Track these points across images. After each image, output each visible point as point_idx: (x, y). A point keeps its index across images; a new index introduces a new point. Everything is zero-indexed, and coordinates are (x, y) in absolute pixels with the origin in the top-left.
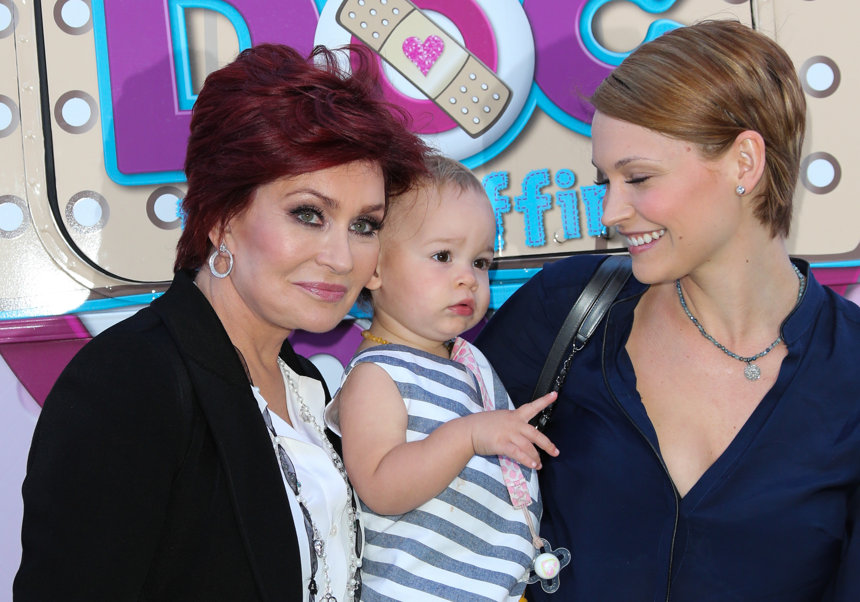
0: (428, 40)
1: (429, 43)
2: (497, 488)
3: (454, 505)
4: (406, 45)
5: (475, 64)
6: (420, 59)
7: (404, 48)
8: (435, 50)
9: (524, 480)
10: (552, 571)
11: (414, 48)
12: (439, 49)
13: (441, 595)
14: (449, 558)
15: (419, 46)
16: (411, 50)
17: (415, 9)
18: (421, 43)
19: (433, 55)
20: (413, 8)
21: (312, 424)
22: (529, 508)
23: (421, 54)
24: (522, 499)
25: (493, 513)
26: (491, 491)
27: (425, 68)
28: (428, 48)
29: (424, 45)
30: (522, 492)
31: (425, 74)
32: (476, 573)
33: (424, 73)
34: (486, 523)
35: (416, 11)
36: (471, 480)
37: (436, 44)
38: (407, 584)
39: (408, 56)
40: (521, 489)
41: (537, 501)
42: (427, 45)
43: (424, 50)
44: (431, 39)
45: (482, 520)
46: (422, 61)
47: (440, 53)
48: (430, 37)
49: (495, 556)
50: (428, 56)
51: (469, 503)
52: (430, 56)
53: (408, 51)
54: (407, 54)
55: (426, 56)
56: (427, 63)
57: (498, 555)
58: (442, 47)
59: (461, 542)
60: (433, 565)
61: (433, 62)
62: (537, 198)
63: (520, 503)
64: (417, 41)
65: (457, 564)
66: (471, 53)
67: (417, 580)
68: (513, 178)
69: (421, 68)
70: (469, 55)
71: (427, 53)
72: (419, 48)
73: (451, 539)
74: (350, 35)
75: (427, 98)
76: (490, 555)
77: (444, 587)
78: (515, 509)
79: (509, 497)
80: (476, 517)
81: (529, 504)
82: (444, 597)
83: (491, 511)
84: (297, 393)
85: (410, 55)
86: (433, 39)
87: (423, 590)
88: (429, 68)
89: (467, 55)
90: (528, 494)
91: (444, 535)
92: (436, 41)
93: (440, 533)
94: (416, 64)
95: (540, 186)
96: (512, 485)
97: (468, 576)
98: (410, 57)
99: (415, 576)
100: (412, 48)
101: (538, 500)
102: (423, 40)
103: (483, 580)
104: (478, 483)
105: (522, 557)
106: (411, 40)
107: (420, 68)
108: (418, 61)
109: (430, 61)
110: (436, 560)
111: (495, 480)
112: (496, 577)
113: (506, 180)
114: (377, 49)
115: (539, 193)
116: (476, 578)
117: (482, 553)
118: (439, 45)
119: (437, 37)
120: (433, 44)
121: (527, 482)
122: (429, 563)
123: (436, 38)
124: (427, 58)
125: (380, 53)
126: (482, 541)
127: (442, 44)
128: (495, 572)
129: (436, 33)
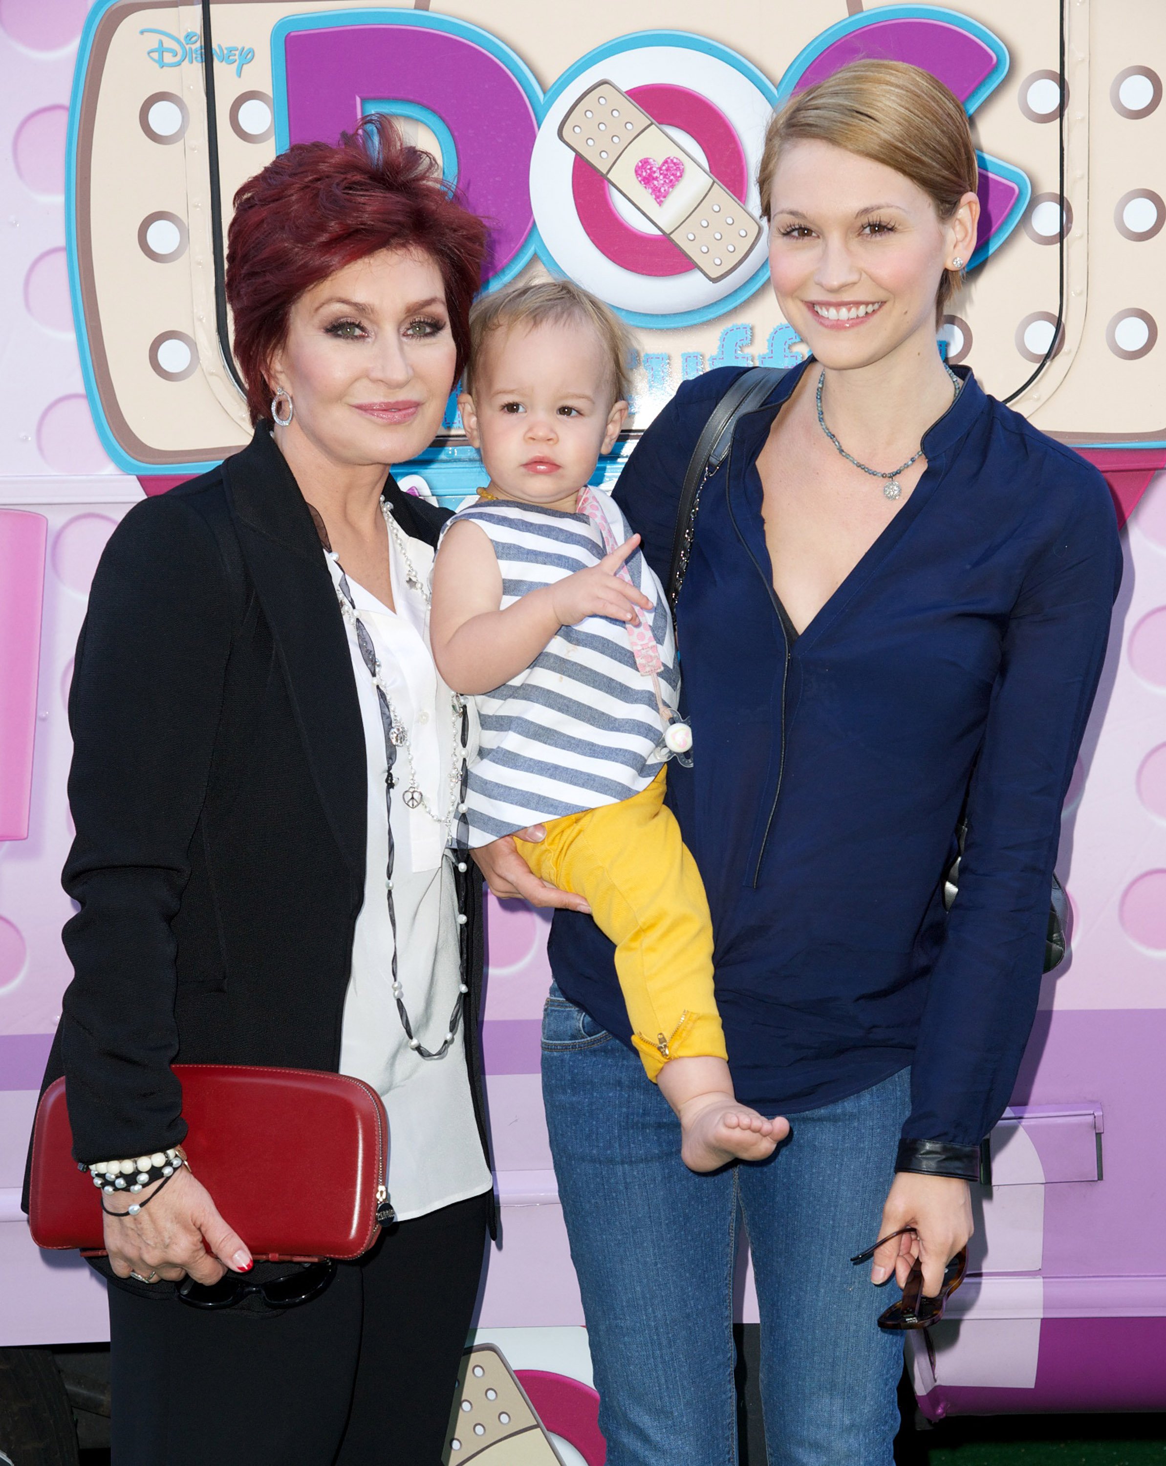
0: (666, 162)
1: (666, 165)
2: (620, 653)
3: (563, 674)
4: (639, 168)
5: (720, 194)
6: (655, 185)
7: (636, 171)
8: (673, 175)
9: (654, 643)
10: (685, 743)
11: (648, 171)
12: (678, 174)
13: (552, 776)
14: (564, 735)
15: (654, 169)
16: (644, 174)
17: (652, 124)
18: (657, 166)
19: (671, 181)
20: (650, 122)
21: (419, 591)
22: (660, 675)
23: (656, 179)
24: (651, 664)
25: (617, 682)
26: (611, 657)
27: (660, 196)
28: (665, 172)
29: (660, 169)
30: (651, 656)
31: (660, 203)
32: (594, 750)
33: (658, 203)
34: (607, 692)
35: (653, 126)
36: (585, 645)
37: (675, 168)
38: (515, 766)
39: (640, 182)
40: (651, 653)
41: (671, 667)
42: (664, 168)
43: (661, 174)
44: (669, 161)
45: (600, 689)
46: (657, 187)
47: (678, 178)
48: (669, 158)
49: (618, 730)
50: (665, 181)
51: (583, 671)
52: (667, 181)
53: (641, 175)
54: (640, 179)
55: (662, 182)
56: (662, 190)
57: (621, 729)
58: (682, 172)
59: (576, 716)
60: (545, 743)
61: (671, 190)
62: (785, 356)
63: (648, 669)
64: (653, 163)
65: (573, 742)
66: (716, 180)
67: (525, 762)
68: (757, 331)
69: (656, 196)
70: (714, 182)
71: (664, 178)
72: (655, 172)
73: (563, 713)
74: (574, 154)
75: (660, 233)
76: (613, 729)
77: (556, 767)
78: (642, 675)
79: (635, 663)
80: (593, 687)
81: (659, 671)
82: (555, 779)
83: (613, 680)
84: (404, 554)
85: (644, 181)
86: (672, 161)
87: (532, 772)
88: (665, 197)
89: (712, 181)
90: (658, 659)
91: (553, 708)
92: (675, 164)
93: (548, 707)
94: (650, 191)
95: (790, 342)
96: (639, 648)
97: (584, 754)
98: (643, 183)
99: (524, 757)
100: (646, 171)
101: (674, 667)
102: (660, 162)
103: (602, 758)
104: (595, 648)
105: (649, 730)
106: (645, 162)
107: (654, 196)
108: (652, 188)
109: (666, 188)
110: (548, 738)
111: (616, 645)
112: (617, 754)
113: (749, 333)
114: (605, 172)
115: (787, 350)
116: (594, 757)
117: (604, 728)
118: (678, 169)
119: (677, 159)
120: (672, 167)
121: (659, 645)
122: (540, 741)
123: (675, 161)
124: (663, 184)
125: (609, 176)
126: (603, 713)
127: (682, 167)
128: (616, 749)
129: (675, 153)
